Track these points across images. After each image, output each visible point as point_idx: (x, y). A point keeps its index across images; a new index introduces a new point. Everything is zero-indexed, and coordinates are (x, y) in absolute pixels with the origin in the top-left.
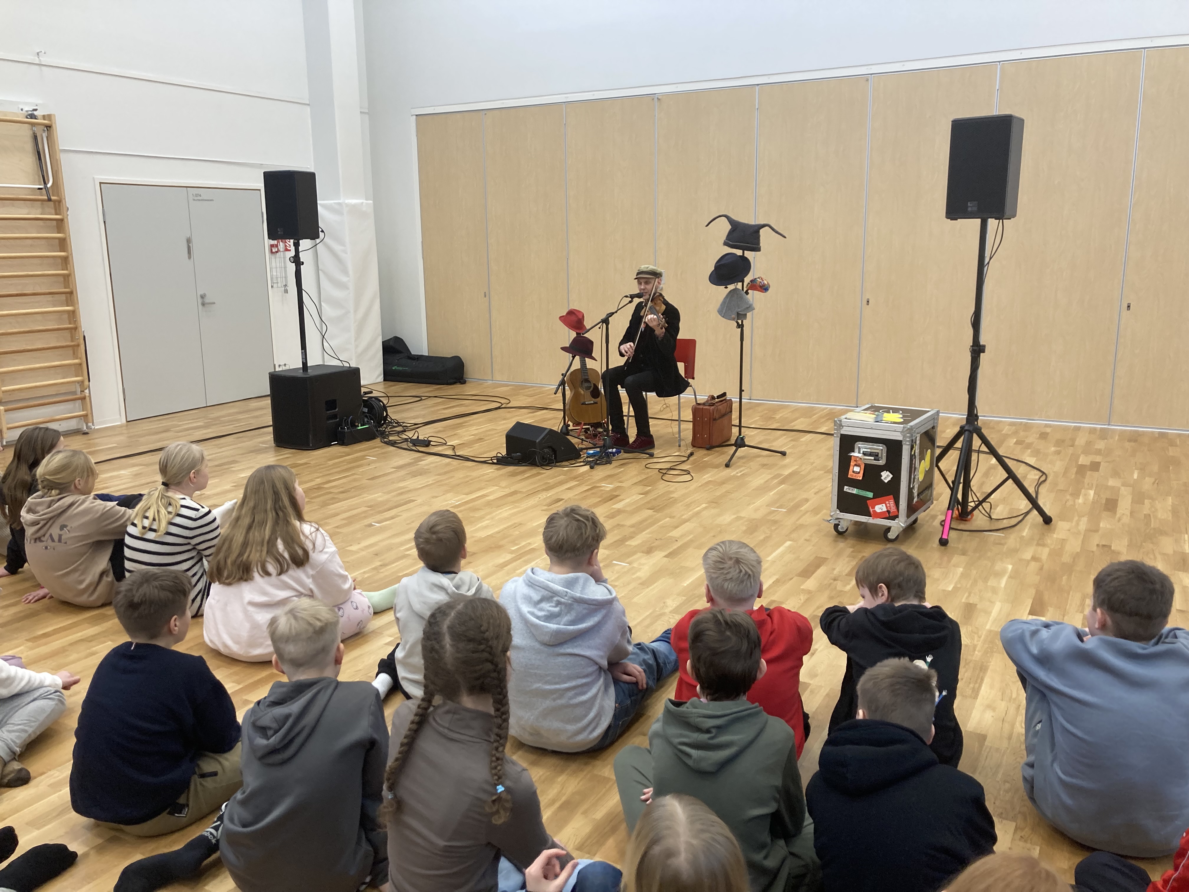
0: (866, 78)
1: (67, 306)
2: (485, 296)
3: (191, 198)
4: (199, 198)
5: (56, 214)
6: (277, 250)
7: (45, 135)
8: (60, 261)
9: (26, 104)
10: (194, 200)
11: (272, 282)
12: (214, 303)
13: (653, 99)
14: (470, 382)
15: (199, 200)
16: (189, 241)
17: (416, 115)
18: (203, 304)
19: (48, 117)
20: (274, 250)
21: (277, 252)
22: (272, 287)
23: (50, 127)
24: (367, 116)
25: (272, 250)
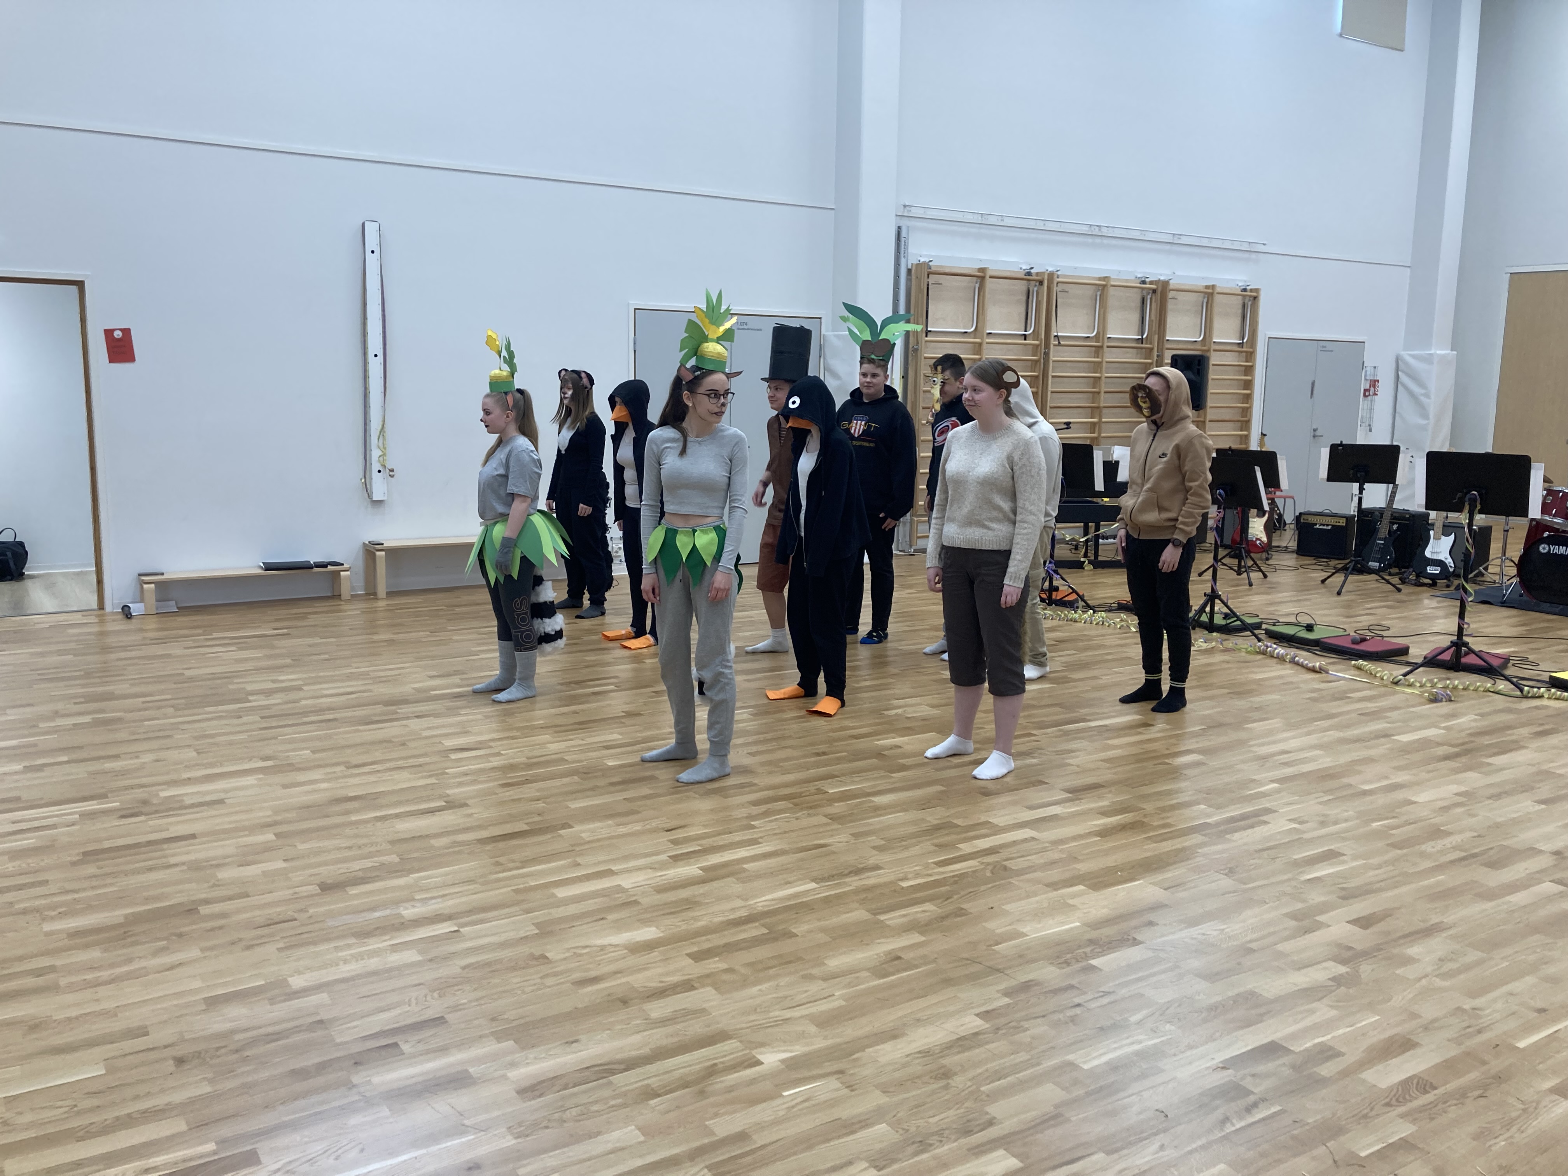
1: (1241, 431)
3: (1319, 349)
4: (1323, 349)
5: (1247, 361)
6: (1368, 394)
7: (1250, 303)
8: (1242, 397)
9: (1241, 281)
10: (1321, 350)
11: (1361, 422)
12: (1321, 436)
15: (1324, 351)
16: (1313, 384)
18: (1314, 436)
19: (1257, 290)
20: (1366, 394)
21: (1368, 396)
22: (1361, 425)
23: (1255, 298)
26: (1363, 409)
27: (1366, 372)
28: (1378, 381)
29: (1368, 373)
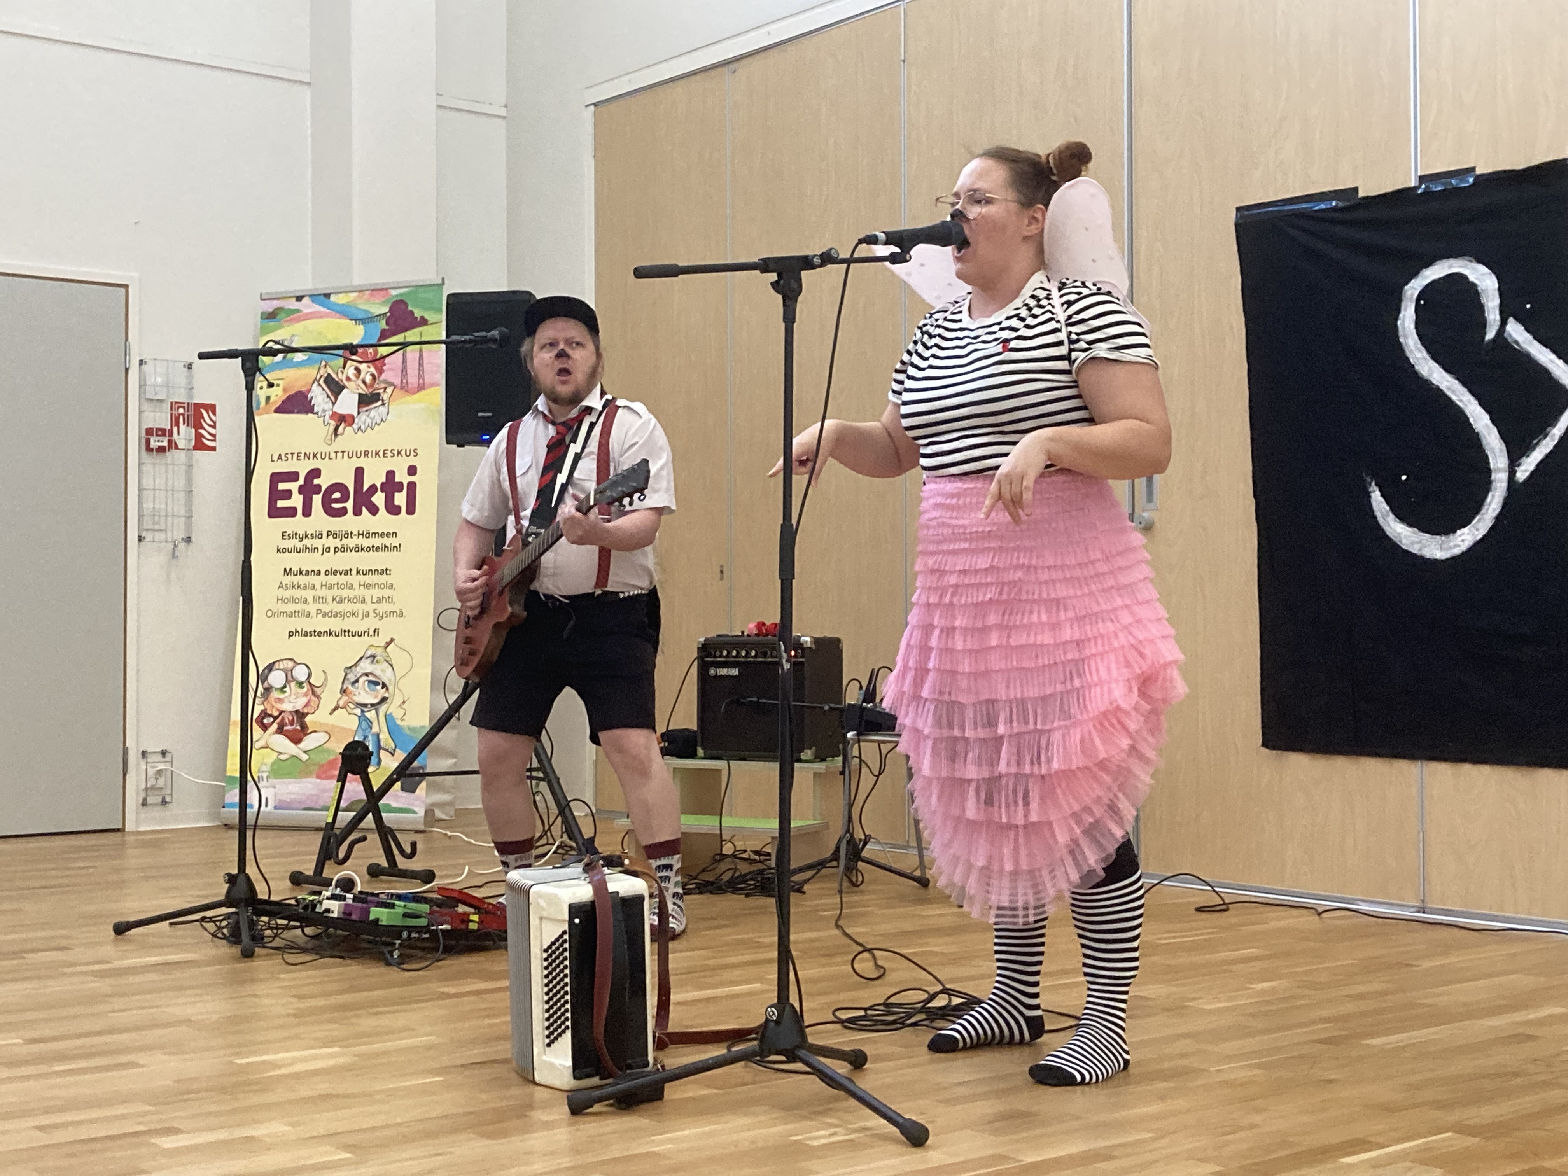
6: (165, 444)
11: (141, 529)
17: (595, 105)
20: (154, 444)
21: (161, 450)
22: (140, 539)
25: (148, 442)
27: (143, 376)
28: (212, 408)
29: (155, 380)
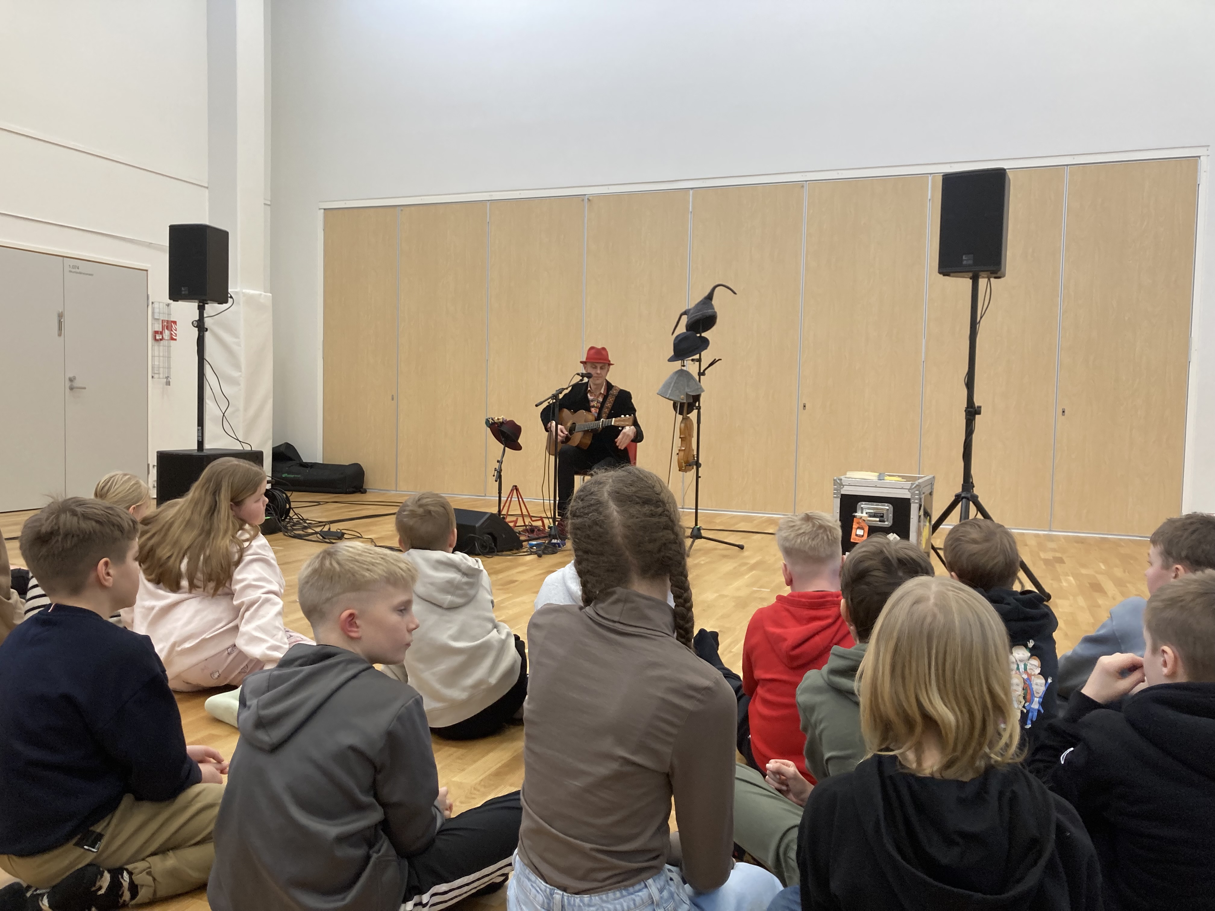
0: (801, 185)
2: (393, 399)
3: (67, 269)
4: (77, 270)
6: (161, 337)
10: (70, 271)
11: (153, 372)
12: (85, 388)
13: (583, 200)
14: (370, 492)
15: (77, 273)
16: (60, 316)
17: (324, 209)
18: (71, 388)
20: (157, 338)
21: (161, 340)
22: (153, 377)
24: (268, 208)
25: (155, 337)
26: (153, 357)
27: (153, 309)
28: (175, 322)
29: (157, 310)
